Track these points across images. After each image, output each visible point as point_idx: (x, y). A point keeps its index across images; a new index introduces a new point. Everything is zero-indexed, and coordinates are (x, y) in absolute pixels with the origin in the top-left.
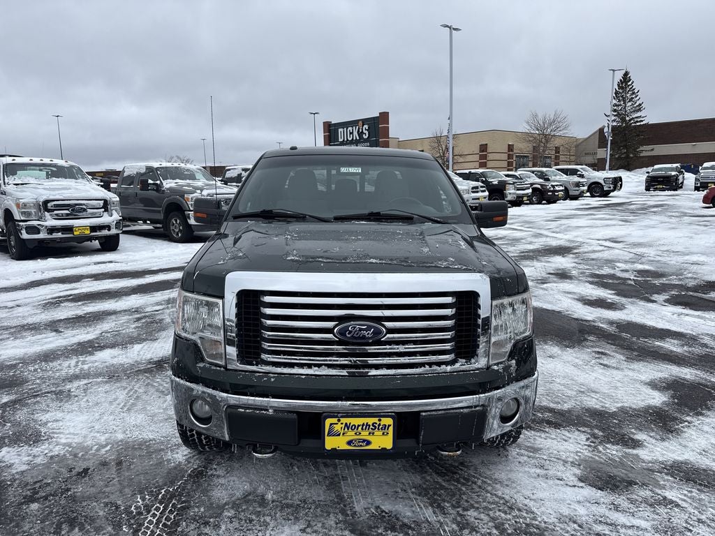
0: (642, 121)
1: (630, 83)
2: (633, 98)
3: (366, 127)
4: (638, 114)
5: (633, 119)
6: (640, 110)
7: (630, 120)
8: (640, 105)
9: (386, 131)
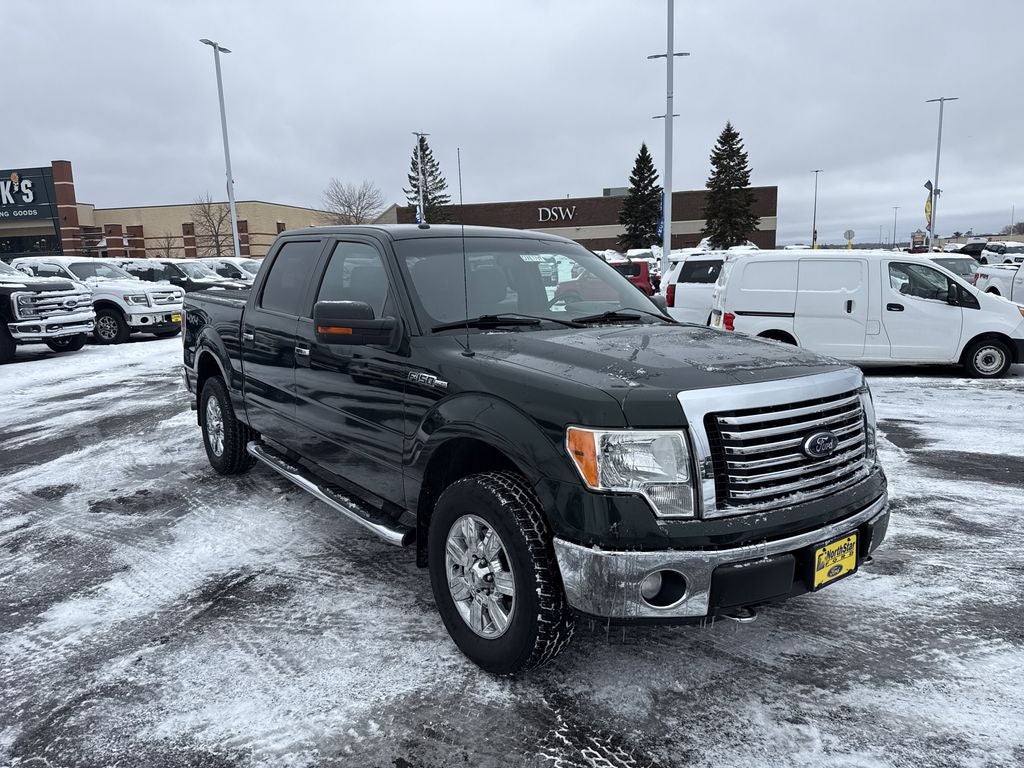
0: (446, 202)
1: (427, 152)
2: (432, 172)
3: (27, 182)
4: (442, 193)
5: (435, 198)
6: (442, 187)
7: (433, 199)
8: (441, 181)
9: (69, 194)
